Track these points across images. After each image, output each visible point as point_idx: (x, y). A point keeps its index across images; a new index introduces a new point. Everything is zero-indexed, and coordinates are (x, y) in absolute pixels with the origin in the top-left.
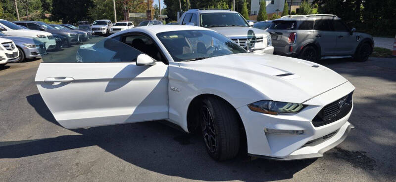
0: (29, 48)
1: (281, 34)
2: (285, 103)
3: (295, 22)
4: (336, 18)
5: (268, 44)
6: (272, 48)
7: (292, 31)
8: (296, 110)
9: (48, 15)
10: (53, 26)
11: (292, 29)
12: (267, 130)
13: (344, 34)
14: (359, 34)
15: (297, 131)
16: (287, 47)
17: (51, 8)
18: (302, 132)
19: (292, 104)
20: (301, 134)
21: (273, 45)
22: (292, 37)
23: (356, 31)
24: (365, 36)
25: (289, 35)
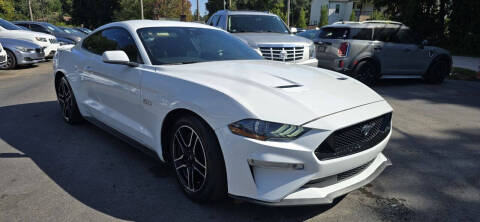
0: (22, 53)
1: (330, 44)
2: (280, 125)
3: (348, 29)
4: (404, 27)
5: (311, 56)
6: (315, 61)
7: (343, 41)
8: (293, 135)
9: (66, 18)
10: (63, 29)
11: (344, 38)
12: (253, 161)
13: (412, 47)
14: (432, 48)
15: (294, 166)
16: (337, 61)
17: (72, 10)
18: (302, 167)
19: (290, 126)
20: (300, 169)
21: (317, 58)
22: (344, 48)
23: (429, 45)
24: (440, 51)
25: (339, 45)
